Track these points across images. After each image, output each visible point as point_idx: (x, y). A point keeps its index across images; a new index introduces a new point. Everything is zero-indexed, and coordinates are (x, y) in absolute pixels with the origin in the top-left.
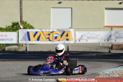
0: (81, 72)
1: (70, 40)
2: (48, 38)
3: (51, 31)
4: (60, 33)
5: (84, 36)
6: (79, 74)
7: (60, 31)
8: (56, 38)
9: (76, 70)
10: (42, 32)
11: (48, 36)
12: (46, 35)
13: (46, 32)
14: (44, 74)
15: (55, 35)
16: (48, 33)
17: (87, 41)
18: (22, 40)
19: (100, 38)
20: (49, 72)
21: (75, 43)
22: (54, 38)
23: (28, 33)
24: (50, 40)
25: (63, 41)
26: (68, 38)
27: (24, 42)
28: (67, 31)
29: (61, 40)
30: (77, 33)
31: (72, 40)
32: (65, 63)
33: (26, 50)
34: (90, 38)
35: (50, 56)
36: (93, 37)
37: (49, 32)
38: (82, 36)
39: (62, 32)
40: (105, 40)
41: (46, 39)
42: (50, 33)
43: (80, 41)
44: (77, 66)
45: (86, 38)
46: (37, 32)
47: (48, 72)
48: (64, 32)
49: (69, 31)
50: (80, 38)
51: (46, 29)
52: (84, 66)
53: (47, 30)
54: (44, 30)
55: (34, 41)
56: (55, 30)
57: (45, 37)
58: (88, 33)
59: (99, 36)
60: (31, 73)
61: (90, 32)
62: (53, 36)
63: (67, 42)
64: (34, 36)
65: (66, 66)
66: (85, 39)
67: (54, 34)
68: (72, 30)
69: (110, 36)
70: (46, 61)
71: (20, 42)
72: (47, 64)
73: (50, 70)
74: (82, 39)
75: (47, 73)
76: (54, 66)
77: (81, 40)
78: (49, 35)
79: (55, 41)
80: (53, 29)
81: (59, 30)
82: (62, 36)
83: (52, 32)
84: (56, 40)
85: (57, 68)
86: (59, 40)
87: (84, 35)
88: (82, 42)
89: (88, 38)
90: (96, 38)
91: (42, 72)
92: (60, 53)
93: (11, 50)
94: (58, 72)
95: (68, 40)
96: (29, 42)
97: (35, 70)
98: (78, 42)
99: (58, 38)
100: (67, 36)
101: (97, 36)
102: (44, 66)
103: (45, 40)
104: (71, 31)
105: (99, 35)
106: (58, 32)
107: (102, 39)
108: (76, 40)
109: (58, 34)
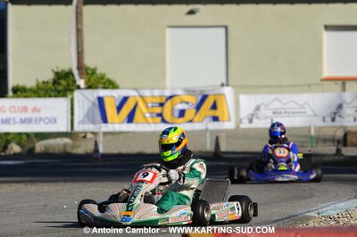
1: (223, 121)
2: (160, 115)
3: (168, 93)
4: (194, 100)
5: (262, 107)
7: (194, 95)
8: (182, 113)
10: (142, 97)
11: (158, 110)
12: (152, 107)
13: (153, 96)
15: (180, 107)
17: (272, 121)
18: (82, 122)
19: (309, 112)
21: (237, 128)
22: (177, 114)
23: (101, 100)
24: (164, 121)
25: (202, 121)
26: (217, 113)
27: (89, 127)
28: (215, 95)
30: (243, 98)
31: (229, 120)
33: (96, 150)
34: (281, 113)
36: (288, 111)
37: (161, 97)
38: (258, 108)
40: (324, 120)
41: (152, 117)
43: (251, 121)
45: (270, 113)
46: (125, 99)
49: (220, 95)
50: (252, 112)
51: (153, 89)
53: (157, 93)
54: (147, 93)
55: (117, 124)
56: (179, 92)
57: (151, 113)
58: (276, 99)
59: (306, 106)
61: (279, 96)
62: (173, 110)
63: (214, 126)
64: (119, 108)
66: (266, 118)
67: (176, 103)
68: (228, 92)
69: (340, 107)
71: (77, 128)
74: (257, 118)
77: (255, 120)
78: (162, 105)
79: (179, 123)
80: (174, 89)
81: (189, 92)
82: (198, 107)
83: (171, 97)
84: (181, 120)
86: (191, 121)
87: (263, 104)
89: (274, 113)
90: (299, 113)
93: (51, 151)
95: (215, 119)
96: (104, 128)
98: (245, 125)
99: (187, 114)
100: (214, 107)
101: (302, 107)
103: (150, 120)
104: (224, 95)
105: (306, 103)
107: (316, 115)
108: (239, 121)
109: (187, 103)
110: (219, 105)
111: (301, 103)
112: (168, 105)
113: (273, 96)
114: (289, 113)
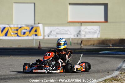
1: (39, 36)
2: (17, 34)
3: (19, 26)
4: (29, 29)
5: (53, 31)
7: (29, 27)
8: (24, 33)
10: (10, 27)
11: (16, 32)
13: (14, 27)
16: (16, 29)
17: (56, 36)
19: (69, 33)
21: (44, 38)
22: (23, 33)
24: (18, 36)
25: (31, 36)
26: (36, 33)
28: (36, 27)
30: (46, 28)
31: (41, 36)
34: (59, 33)
37: (17, 27)
38: (51, 32)
40: (74, 36)
41: (14, 34)
42: (18, 29)
43: (48, 36)
45: (55, 33)
46: (4, 28)
48: (32, 28)
49: (38, 27)
50: (49, 33)
53: (15, 26)
54: (12, 26)
56: (23, 26)
57: (14, 33)
59: (68, 31)
61: (59, 28)
62: (21, 32)
63: (36, 38)
64: (2, 31)
66: (54, 35)
67: (22, 30)
68: (41, 26)
69: (80, 31)
74: (51, 35)
77: (50, 36)
78: (17, 30)
79: (23, 37)
80: (21, 24)
81: (27, 26)
82: (30, 31)
83: (20, 27)
84: (24, 35)
86: (28, 36)
87: (53, 30)
88: (51, 37)
89: (57, 33)
90: (65, 33)
95: (36, 35)
98: (46, 37)
100: (36, 31)
101: (66, 31)
103: (13, 35)
104: (39, 27)
105: (68, 30)
106: (26, 28)
107: (71, 34)
108: (44, 36)
109: (26, 30)
111: (66, 30)
112: (19, 30)
113: (57, 27)
114: (62, 33)
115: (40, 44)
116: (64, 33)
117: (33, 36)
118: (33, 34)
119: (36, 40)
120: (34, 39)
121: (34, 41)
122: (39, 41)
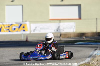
0: (68, 57)
1: (26, 31)
2: (8, 30)
3: (11, 24)
6: (66, 58)
8: (15, 29)
9: (63, 55)
10: (3, 25)
12: (6, 27)
13: (6, 25)
14: (34, 59)
15: (14, 27)
16: (8, 26)
17: (40, 31)
20: (38, 58)
21: (30, 33)
24: (9, 31)
29: (19, 31)
30: (32, 25)
32: (54, 49)
34: (42, 29)
35: (40, 43)
37: (9, 25)
38: (36, 28)
39: (20, 25)
40: (55, 31)
41: (6, 30)
42: (9, 26)
43: (34, 31)
44: (64, 52)
45: (39, 29)
47: (36, 57)
48: (21, 25)
50: (34, 29)
52: (70, 51)
53: (7, 24)
56: (14, 23)
58: (41, 25)
60: (22, 58)
62: (12, 28)
63: (24, 32)
65: (55, 52)
68: (28, 23)
69: (59, 27)
70: (36, 48)
72: (36, 51)
73: (39, 56)
74: (36, 30)
75: (35, 59)
76: (43, 52)
78: (9, 27)
80: (12, 22)
81: (17, 23)
83: (11, 25)
85: (45, 54)
86: (17, 31)
87: (37, 26)
88: (36, 32)
89: (41, 29)
91: (32, 58)
92: (49, 41)
94: (46, 58)
95: (24, 31)
97: (26, 56)
100: (24, 27)
102: (34, 52)
107: (52, 29)
108: (31, 31)
109: (16, 26)
110: (25, 27)
115: (27, 38)
116: (46, 29)
117: (21, 32)
118: (21, 30)
119: (24, 34)
120: (22, 34)
121: (23, 35)
122: (26, 35)
